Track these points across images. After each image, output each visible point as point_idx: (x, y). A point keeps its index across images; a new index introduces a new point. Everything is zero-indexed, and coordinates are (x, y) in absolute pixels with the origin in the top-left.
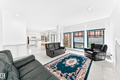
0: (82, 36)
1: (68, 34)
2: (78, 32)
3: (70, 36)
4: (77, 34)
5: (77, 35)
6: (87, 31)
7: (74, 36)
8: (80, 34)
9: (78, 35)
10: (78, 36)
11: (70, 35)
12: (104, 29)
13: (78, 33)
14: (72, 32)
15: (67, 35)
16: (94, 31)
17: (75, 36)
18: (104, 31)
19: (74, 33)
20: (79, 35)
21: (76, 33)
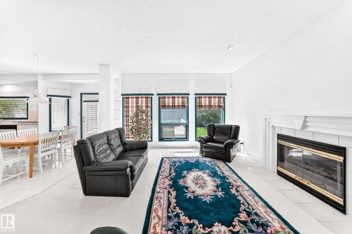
0: (183, 106)
1: (140, 99)
2: (173, 95)
3: (149, 105)
4: (171, 99)
5: (169, 102)
6: (196, 94)
7: (162, 106)
8: (178, 101)
9: (174, 102)
10: (174, 107)
11: (147, 103)
12: (226, 94)
13: (174, 98)
14: (155, 94)
15: (137, 102)
16: (209, 97)
17: (164, 107)
18: (224, 98)
19: (162, 96)
20: (176, 104)
21: (168, 98)
